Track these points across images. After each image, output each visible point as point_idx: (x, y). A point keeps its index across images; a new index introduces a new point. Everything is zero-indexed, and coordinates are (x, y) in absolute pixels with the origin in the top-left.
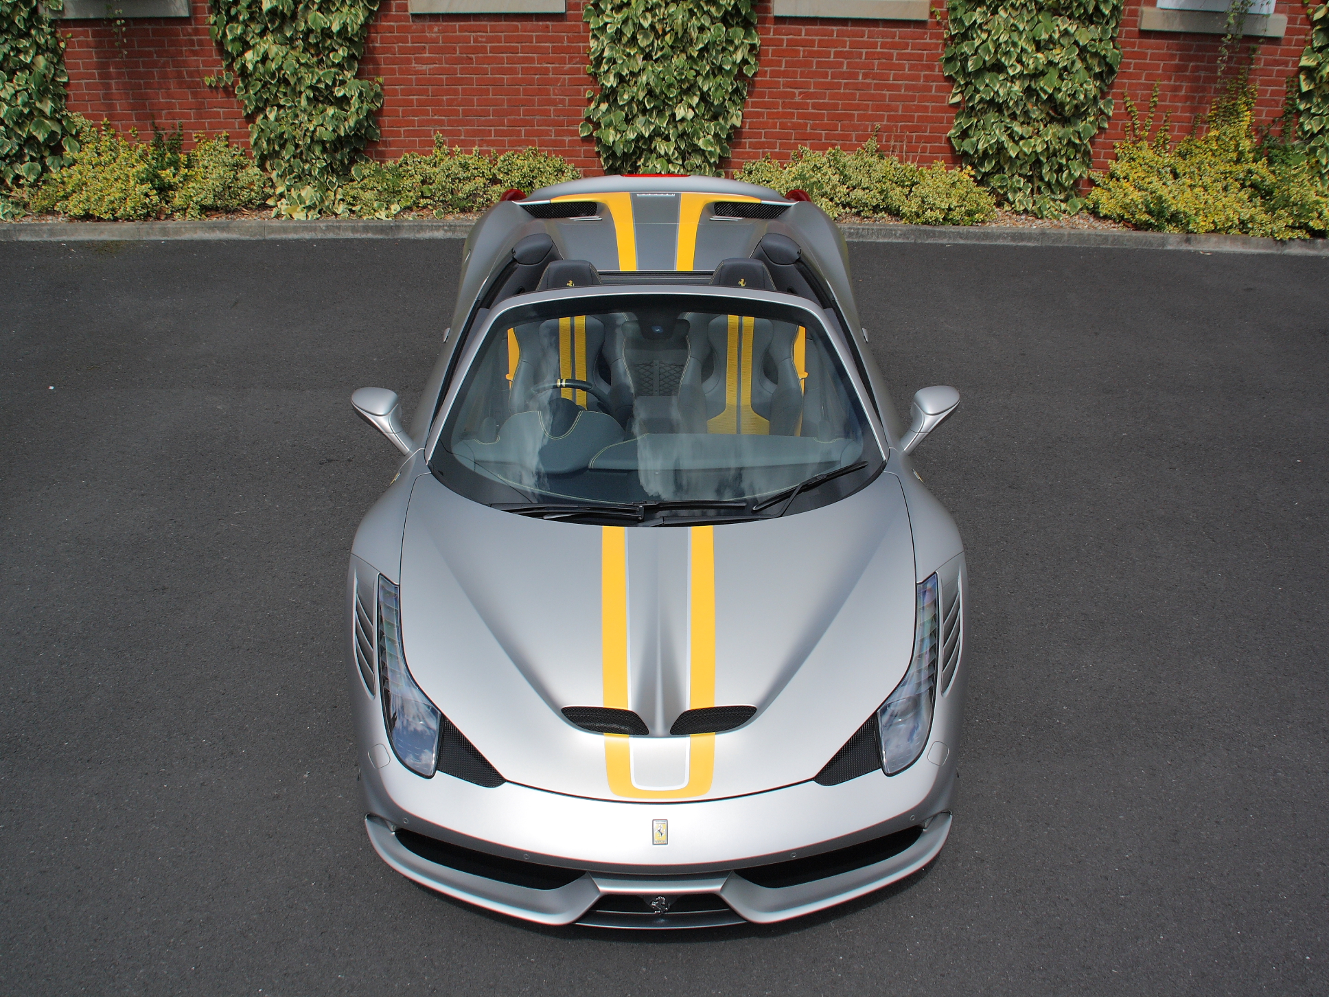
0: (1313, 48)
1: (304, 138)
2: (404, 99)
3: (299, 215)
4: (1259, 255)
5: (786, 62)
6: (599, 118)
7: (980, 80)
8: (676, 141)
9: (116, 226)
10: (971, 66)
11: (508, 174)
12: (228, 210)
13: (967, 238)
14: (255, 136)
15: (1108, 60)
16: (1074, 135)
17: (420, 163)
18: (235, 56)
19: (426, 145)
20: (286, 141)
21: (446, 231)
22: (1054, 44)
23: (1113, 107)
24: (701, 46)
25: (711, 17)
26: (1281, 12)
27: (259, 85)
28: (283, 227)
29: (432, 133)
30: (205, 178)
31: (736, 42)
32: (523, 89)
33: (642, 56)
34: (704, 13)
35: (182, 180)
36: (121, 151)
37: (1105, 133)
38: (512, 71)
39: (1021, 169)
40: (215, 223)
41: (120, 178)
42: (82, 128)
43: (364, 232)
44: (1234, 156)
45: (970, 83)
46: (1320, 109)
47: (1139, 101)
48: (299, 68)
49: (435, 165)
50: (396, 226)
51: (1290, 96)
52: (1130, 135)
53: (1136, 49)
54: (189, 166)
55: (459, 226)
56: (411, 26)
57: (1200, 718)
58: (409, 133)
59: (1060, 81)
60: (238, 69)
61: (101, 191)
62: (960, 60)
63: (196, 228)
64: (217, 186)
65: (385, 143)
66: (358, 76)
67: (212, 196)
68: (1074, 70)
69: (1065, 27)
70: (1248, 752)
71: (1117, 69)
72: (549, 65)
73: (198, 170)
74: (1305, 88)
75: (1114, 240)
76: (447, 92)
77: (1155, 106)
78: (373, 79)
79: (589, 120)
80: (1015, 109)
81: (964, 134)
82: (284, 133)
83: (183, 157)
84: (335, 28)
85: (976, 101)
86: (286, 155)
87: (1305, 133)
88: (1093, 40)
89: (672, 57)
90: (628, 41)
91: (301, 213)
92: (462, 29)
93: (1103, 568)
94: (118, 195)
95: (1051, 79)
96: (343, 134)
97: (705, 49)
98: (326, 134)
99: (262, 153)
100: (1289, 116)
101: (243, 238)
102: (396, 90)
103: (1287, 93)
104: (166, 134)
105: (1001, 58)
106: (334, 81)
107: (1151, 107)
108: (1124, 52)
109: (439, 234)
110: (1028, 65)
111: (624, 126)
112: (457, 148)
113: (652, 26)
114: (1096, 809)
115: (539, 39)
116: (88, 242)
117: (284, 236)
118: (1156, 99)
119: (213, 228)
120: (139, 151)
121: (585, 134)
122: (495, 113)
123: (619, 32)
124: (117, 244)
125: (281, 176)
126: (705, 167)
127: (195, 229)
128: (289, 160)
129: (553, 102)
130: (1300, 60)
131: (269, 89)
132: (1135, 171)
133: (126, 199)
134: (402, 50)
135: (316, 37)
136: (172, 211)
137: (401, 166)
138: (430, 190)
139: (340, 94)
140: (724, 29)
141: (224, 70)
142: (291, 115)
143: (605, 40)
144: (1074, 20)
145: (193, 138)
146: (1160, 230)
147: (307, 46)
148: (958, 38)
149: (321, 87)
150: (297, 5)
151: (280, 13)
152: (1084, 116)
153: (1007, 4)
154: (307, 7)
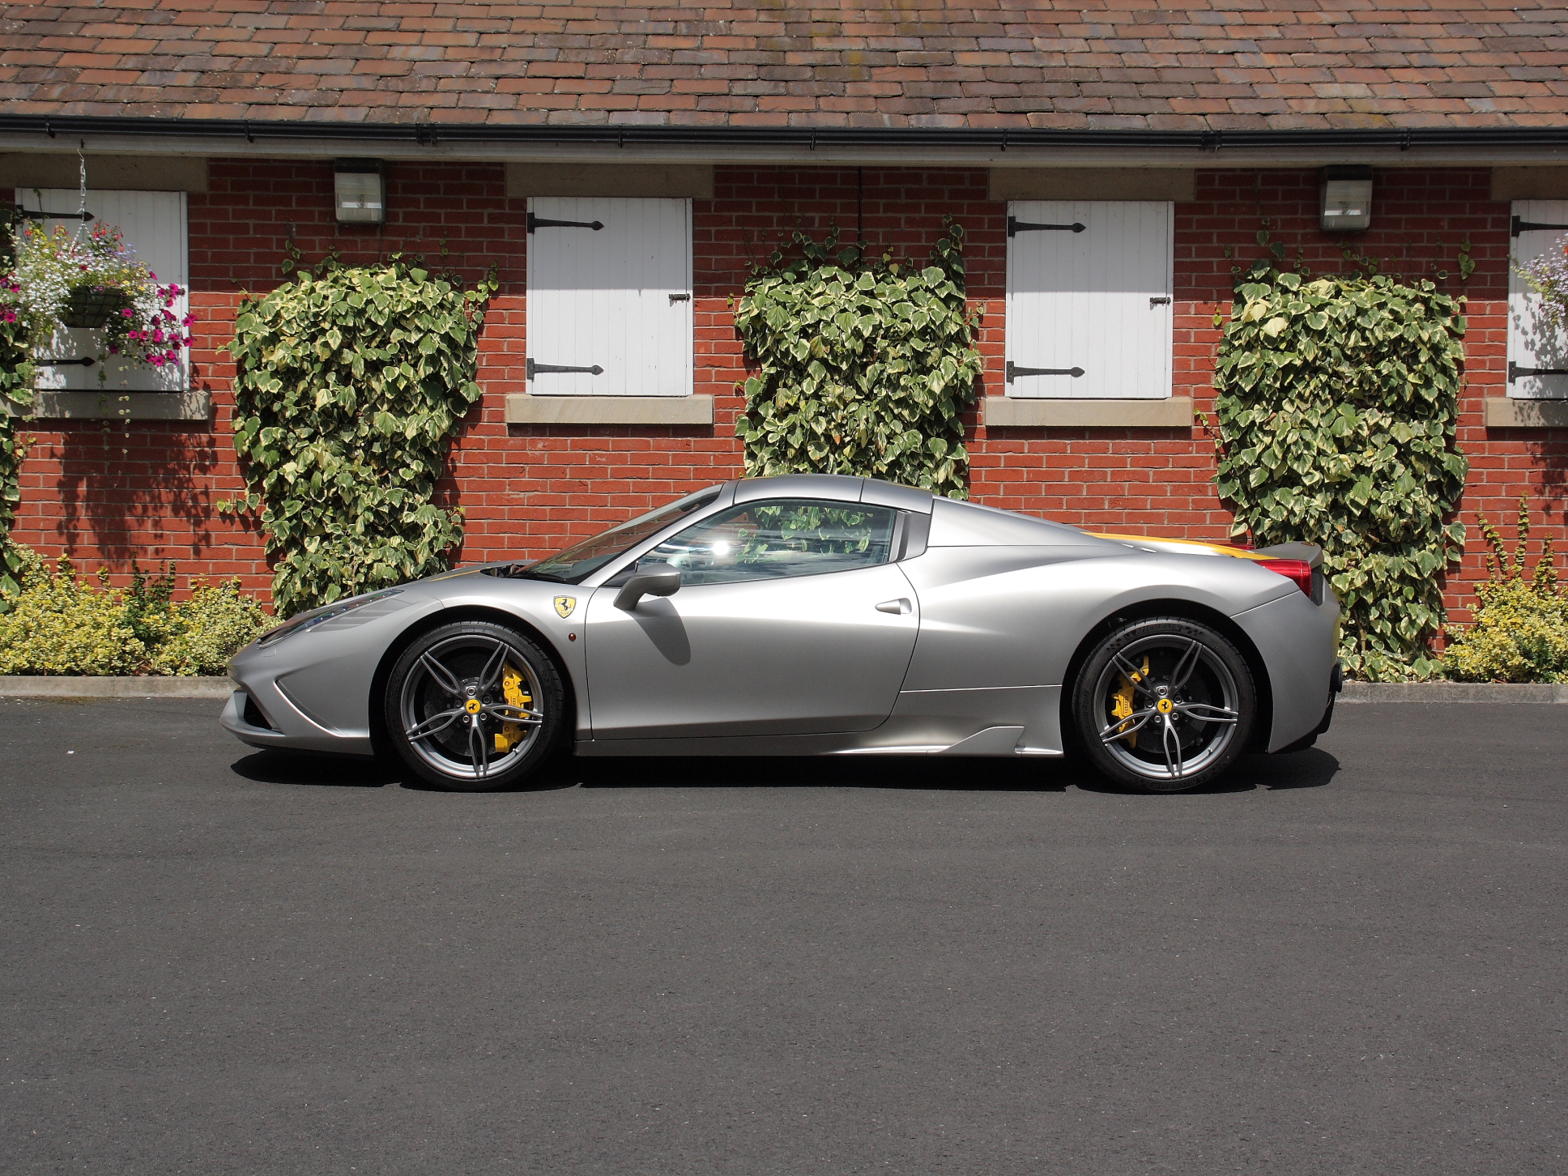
1: (355, 574)
2: (491, 538)
7: (1268, 498)
9: (78, 680)
10: (1254, 480)
14: (284, 577)
15: (1444, 465)
16: (1409, 568)
18: (269, 469)
20: (329, 581)
23: (1464, 534)
24: (891, 459)
25: (903, 422)
27: (299, 506)
31: (938, 456)
34: (896, 417)
35: (175, 629)
36: (83, 597)
37: (1460, 571)
41: (84, 624)
42: (30, 564)
45: (1258, 505)
47: (1502, 525)
48: (357, 484)
52: (1497, 574)
53: (1486, 455)
54: (184, 615)
56: (506, 441)
59: (1376, 492)
60: (271, 486)
62: (1239, 476)
66: (433, 502)
67: (215, 652)
68: (1395, 476)
69: (1375, 420)
71: (1461, 481)
73: (195, 620)
76: (551, 529)
78: (452, 509)
80: (1320, 533)
82: (326, 570)
83: (173, 607)
84: (411, 433)
85: (1266, 528)
88: (1417, 437)
90: (795, 457)
92: (574, 447)
95: (1363, 488)
97: (894, 465)
98: (385, 571)
99: (292, 599)
102: (482, 524)
105: (1292, 464)
106: (403, 503)
107: (1521, 532)
108: (1469, 458)
110: (1329, 469)
113: (828, 437)
115: (677, 460)
118: (1525, 520)
120: (110, 597)
123: (784, 443)
131: (312, 511)
132: (1507, 616)
134: (493, 473)
135: (382, 447)
136: (160, 666)
139: (409, 521)
140: (921, 437)
141: (247, 492)
142: (340, 547)
143: (764, 455)
144: (1387, 412)
145: (189, 584)
146: (1547, 681)
147: (370, 458)
148: (1235, 446)
149: (385, 509)
150: (360, 405)
151: (338, 413)
152: (1420, 541)
153: (1293, 395)
154: (374, 408)
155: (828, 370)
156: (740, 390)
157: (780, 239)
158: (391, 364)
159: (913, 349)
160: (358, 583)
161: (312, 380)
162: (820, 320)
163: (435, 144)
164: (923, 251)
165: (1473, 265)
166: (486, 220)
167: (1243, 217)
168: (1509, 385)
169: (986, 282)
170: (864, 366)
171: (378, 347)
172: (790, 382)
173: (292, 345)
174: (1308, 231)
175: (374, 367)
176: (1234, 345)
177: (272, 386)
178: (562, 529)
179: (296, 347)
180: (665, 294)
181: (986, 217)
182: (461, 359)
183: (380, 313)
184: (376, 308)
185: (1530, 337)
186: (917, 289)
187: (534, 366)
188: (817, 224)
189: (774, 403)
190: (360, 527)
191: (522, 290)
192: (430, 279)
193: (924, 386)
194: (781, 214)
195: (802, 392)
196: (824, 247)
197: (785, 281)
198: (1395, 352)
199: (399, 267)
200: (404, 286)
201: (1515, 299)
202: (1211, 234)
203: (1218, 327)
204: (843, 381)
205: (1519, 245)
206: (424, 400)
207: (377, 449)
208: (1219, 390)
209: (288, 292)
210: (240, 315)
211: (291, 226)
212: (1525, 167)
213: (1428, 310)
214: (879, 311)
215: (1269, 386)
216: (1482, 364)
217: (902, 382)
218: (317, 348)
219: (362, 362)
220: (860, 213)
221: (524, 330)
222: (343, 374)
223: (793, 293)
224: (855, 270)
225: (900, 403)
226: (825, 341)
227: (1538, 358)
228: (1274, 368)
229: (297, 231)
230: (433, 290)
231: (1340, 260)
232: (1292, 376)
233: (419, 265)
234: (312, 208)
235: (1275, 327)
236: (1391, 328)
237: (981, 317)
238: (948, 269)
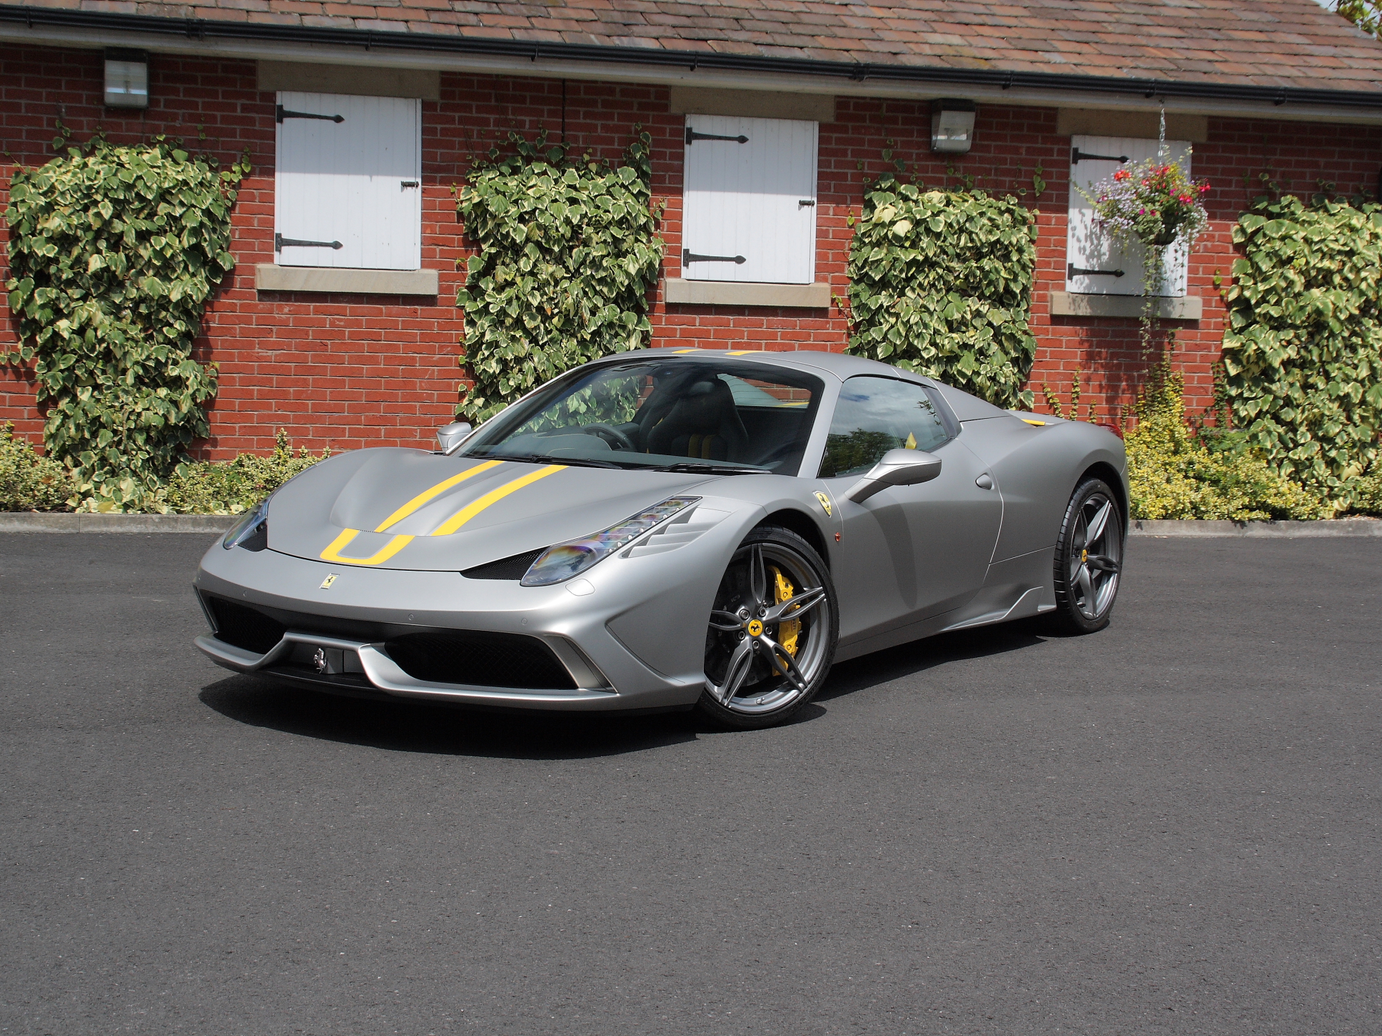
0: (1233, 331)
1: (125, 423)
2: (243, 390)
3: (115, 512)
4: (1220, 538)
6: (475, 413)
14: (58, 422)
15: (1023, 344)
17: (261, 463)
18: (43, 325)
19: (267, 444)
20: (101, 426)
22: (967, 326)
23: (1033, 399)
24: (593, 328)
25: (603, 298)
26: (1195, 294)
27: (76, 357)
29: (274, 432)
31: (630, 327)
32: (385, 382)
33: (527, 341)
34: (596, 293)
38: (373, 360)
44: (1171, 446)
46: (1252, 392)
47: (1060, 393)
48: (127, 340)
49: (280, 464)
51: (1218, 382)
53: (1050, 337)
56: (256, 305)
58: (246, 431)
59: (977, 365)
60: (45, 340)
65: (214, 443)
66: (192, 358)
68: (990, 352)
69: (976, 307)
71: (1033, 357)
72: (416, 355)
74: (1233, 371)
76: (295, 383)
77: (1077, 398)
78: (208, 364)
79: (461, 417)
82: (98, 417)
84: (175, 296)
86: (99, 444)
87: (1241, 420)
88: (1005, 322)
89: (561, 341)
90: (512, 325)
91: (118, 511)
92: (316, 311)
95: (969, 361)
96: (172, 423)
97: (597, 333)
98: (153, 420)
100: (1221, 404)
101: (50, 530)
102: (234, 378)
103: (1215, 379)
105: (913, 341)
106: (168, 358)
108: (1037, 339)
110: (943, 345)
112: (304, 449)
113: (540, 309)
115: (406, 325)
117: (105, 529)
118: (1077, 389)
123: (503, 312)
128: (104, 448)
129: (418, 398)
130: (1222, 343)
131: (85, 364)
134: (244, 333)
135: (148, 308)
137: (235, 467)
139: (174, 374)
140: (619, 310)
141: (20, 345)
142: (110, 396)
143: (484, 323)
144: (985, 300)
147: (137, 316)
148: (864, 324)
149: (152, 364)
150: (128, 269)
151: (108, 277)
153: (915, 284)
154: (141, 273)
155: (541, 252)
156: (460, 266)
157: (497, 138)
158: (157, 234)
159: (613, 236)
160: (129, 430)
161: (85, 246)
162: (536, 208)
163: (201, 38)
164: (616, 154)
165: (1044, 185)
166: (239, 110)
167: (871, 137)
168: (1068, 282)
169: (667, 182)
170: (571, 248)
171: (145, 218)
172: (508, 261)
173: (67, 214)
174: (921, 151)
175: (143, 236)
176: (864, 242)
177: (50, 251)
178: (305, 383)
179: (69, 216)
180: (398, 181)
181: (668, 127)
182: (218, 232)
183: (149, 188)
184: (145, 183)
185: (1083, 243)
186: (613, 185)
187: (282, 240)
188: (527, 126)
189: (494, 278)
190: (130, 379)
191: (271, 173)
192: (190, 160)
193: (620, 267)
194: (497, 116)
195: (518, 270)
196: (535, 147)
197: (502, 174)
198: (992, 252)
199: (162, 147)
200: (167, 164)
201: (1073, 214)
202: (847, 150)
203: (852, 226)
204: (553, 261)
205: (1078, 172)
206: (186, 268)
207: (143, 309)
208: (852, 278)
209: (59, 166)
210: (12, 186)
211: (61, 107)
212: (1082, 109)
213: (1014, 219)
214: (584, 202)
215: (896, 276)
216: (1048, 264)
217: (605, 264)
218: (90, 218)
219: (134, 232)
220: (563, 119)
221: (273, 208)
222: (112, 241)
223: (509, 184)
224: (560, 166)
225: (601, 281)
226: (539, 226)
227: (1088, 261)
228: (902, 262)
229: (66, 112)
230: (193, 169)
231: (944, 176)
232: (914, 269)
233: (179, 147)
234: (80, 92)
235: (902, 228)
236: (990, 232)
237: (662, 211)
238: (638, 169)
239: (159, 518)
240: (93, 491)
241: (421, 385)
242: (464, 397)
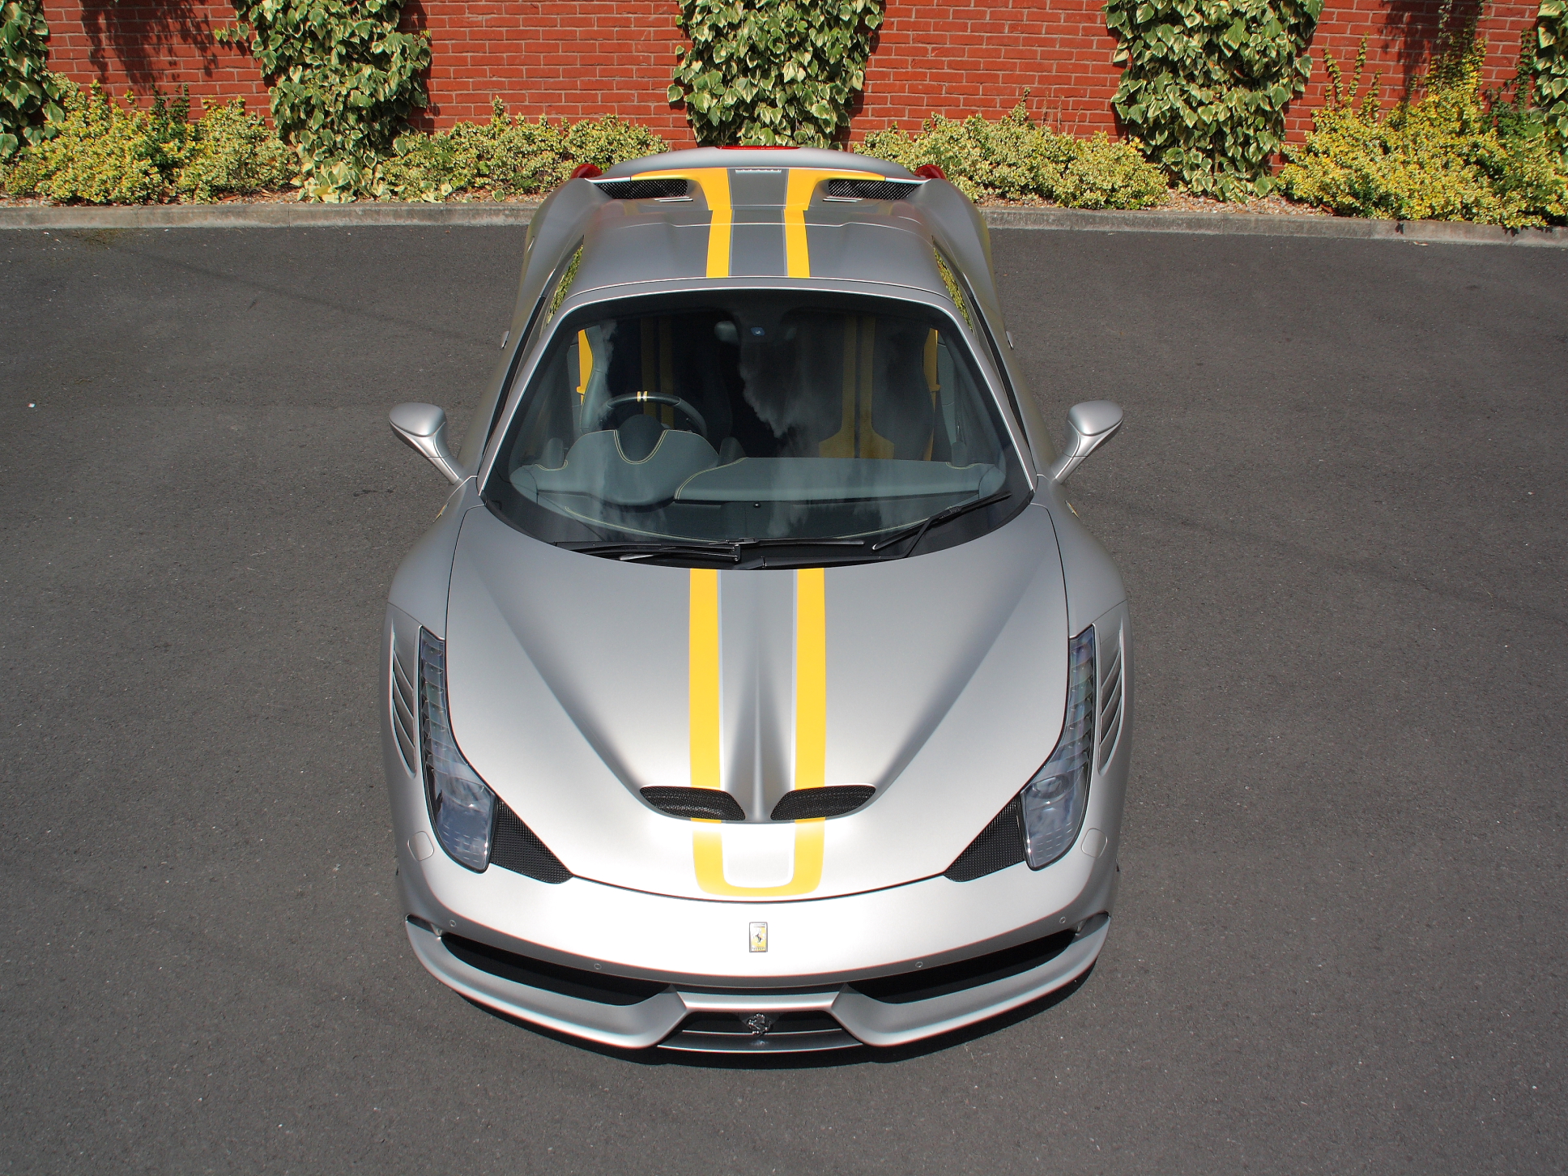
1: (335, 104)
2: (456, 57)
3: (331, 198)
4: (1485, 246)
5: (917, 10)
6: (691, 80)
7: (1151, 33)
8: (783, 107)
9: (109, 210)
10: (1140, 17)
11: (581, 147)
12: (246, 192)
13: (1133, 225)
14: (277, 101)
15: (1305, 9)
16: (1263, 100)
17: (475, 134)
18: (250, 3)
19: (483, 112)
20: (314, 107)
21: (507, 216)
23: (1311, 67)
27: (280, 39)
28: (311, 212)
29: (490, 98)
30: (217, 153)
32: (600, 44)
33: (742, 4)
35: (188, 154)
36: (114, 119)
37: (1301, 98)
38: (587, 23)
39: (1199, 141)
40: (229, 207)
41: (113, 153)
42: (67, 92)
43: (408, 217)
44: (1457, 126)
45: (1140, 37)
46: (1562, 68)
47: (1342, 60)
48: (329, 18)
49: (494, 137)
50: (447, 210)
51: (1525, 53)
52: (1331, 101)
54: (196, 139)
55: (523, 210)
57: (1408, 801)
58: (463, 98)
59: (1247, 35)
60: (255, 20)
61: (91, 168)
62: (1127, 10)
63: (206, 213)
64: (231, 163)
65: (436, 111)
66: (401, 28)
67: (225, 174)
68: (1265, 21)
70: (1466, 842)
71: (1317, 20)
72: (630, 15)
73: (208, 143)
74: (1544, 42)
75: (1311, 227)
76: (508, 49)
77: (1362, 66)
78: (419, 33)
79: (678, 82)
80: (1193, 69)
81: (1131, 100)
82: (311, 97)
83: (190, 128)
85: (1146, 60)
86: (314, 124)
87: (1543, 98)
89: (779, 4)
91: (333, 195)
93: (1294, 621)
94: (111, 174)
95: (1237, 33)
96: (382, 100)
98: (361, 99)
99: (285, 122)
100: (1524, 77)
101: (263, 225)
102: (446, 45)
104: (169, 99)
105: (1177, 6)
106: (371, 34)
107: (1357, 67)
109: (499, 220)
110: (1209, 15)
111: (721, 90)
112: (520, 116)
114: (1284, 910)
116: (76, 230)
117: (312, 223)
118: (1363, 57)
119: (226, 213)
120: (137, 120)
121: (675, 99)
122: (567, 74)
124: (111, 232)
125: (309, 150)
126: (819, 139)
127: (205, 215)
128: (317, 130)
129: (635, 61)
130: (1539, 8)
131: (292, 44)
132: (1336, 144)
133: (121, 178)
136: (177, 193)
137: (452, 138)
138: (488, 166)
139: (378, 51)
141: (237, 21)
142: (320, 76)
145: (202, 104)
146: (1366, 216)
149: (356, 41)
152: (1275, 77)
178: (518, 47)
190: (335, 58)
239: (362, 211)
240: (314, 170)
241: (636, 47)
242: (683, 59)
